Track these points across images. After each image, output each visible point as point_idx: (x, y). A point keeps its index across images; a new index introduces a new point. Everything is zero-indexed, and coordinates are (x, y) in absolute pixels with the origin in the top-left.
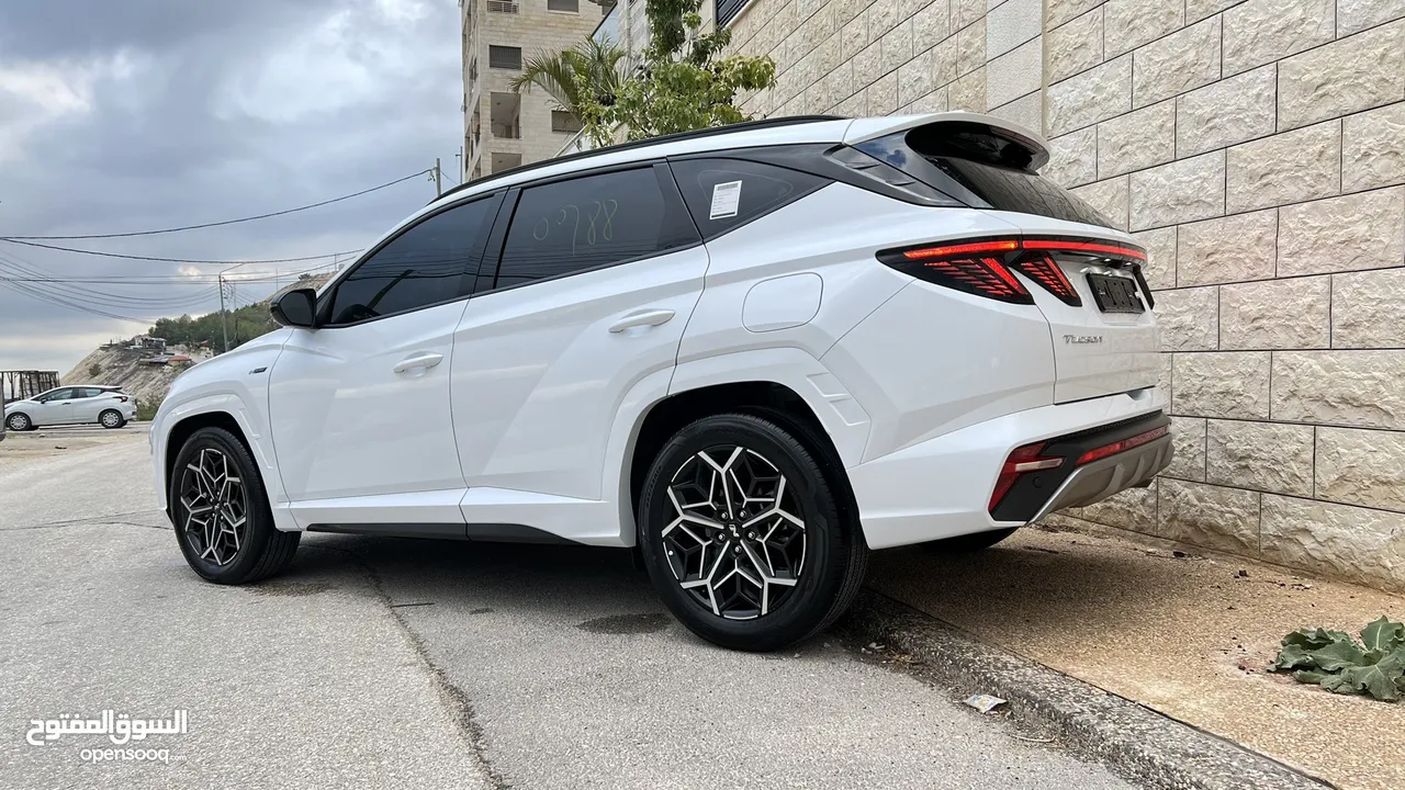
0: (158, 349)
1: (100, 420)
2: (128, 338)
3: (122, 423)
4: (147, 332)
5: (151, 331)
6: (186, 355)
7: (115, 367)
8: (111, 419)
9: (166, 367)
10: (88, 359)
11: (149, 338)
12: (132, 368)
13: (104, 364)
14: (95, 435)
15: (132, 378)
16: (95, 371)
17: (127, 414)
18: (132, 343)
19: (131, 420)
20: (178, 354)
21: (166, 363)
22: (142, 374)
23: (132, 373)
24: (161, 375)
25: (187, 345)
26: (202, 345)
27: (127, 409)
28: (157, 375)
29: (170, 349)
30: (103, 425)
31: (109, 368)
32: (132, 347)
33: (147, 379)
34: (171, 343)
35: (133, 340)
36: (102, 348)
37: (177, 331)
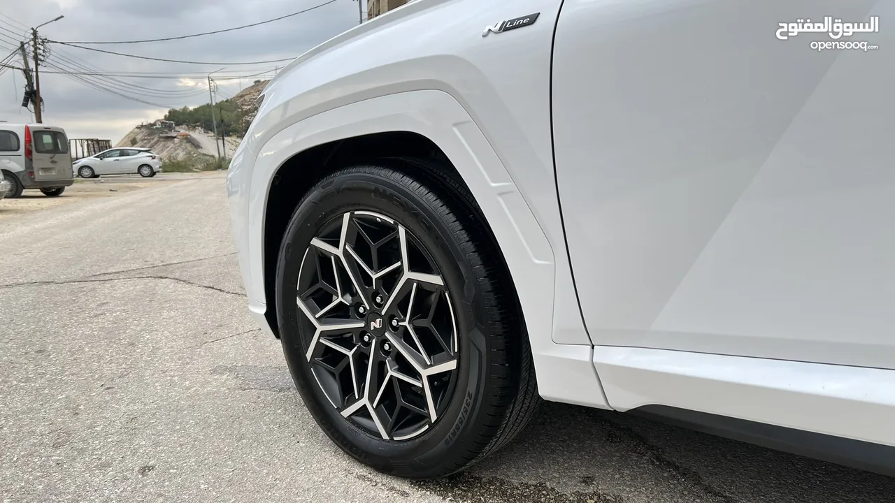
0: (170, 128)
1: (139, 172)
2: (152, 122)
3: (153, 174)
4: (163, 118)
5: (165, 116)
6: (187, 132)
7: (145, 140)
8: (146, 171)
9: (176, 139)
10: (129, 134)
11: (165, 121)
12: (155, 140)
13: (139, 137)
14: (137, 181)
15: (156, 146)
16: (134, 142)
17: (156, 167)
18: (155, 124)
19: (158, 172)
20: (182, 131)
21: (175, 137)
22: (161, 144)
23: (156, 143)
24: (173, 145)
25: (188, 126)
26: (196, 126)
27: (156, 164)
28: (170, 144)
29: (177, 128)
30: (141, 175)
31: (142, 140)
32: (155, 127)
33: (165, 147)
34: (177, 125)
35: (155, 122)
36: (137, 128)
37: (181, 117)
